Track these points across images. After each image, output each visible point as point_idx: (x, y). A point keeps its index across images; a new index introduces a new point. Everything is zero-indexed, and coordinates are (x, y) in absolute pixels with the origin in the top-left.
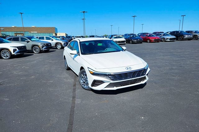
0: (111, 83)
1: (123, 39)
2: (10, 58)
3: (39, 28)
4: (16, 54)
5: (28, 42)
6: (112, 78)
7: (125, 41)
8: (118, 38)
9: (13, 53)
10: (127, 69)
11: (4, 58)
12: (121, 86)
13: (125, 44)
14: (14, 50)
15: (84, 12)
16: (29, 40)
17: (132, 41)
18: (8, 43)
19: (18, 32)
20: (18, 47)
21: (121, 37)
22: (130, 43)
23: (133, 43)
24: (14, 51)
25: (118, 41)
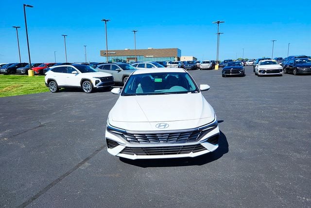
0: (126, 147)
1: (278, 67)
2: (91, 92)
3: (156, 49)
4: (98, 87)
5: (119, 71)
6: (128, 139)
7: (281, 70)
8: (268, 64)
9: (95, 86)
10: (160, 126)
11: (85, 91)
12: (147, 154)
13: (281, 75)
14: (97, 82)
15: (218, 22)
16: (121, 69)
17: (297, 70)
18: (95, 72)
19: (131, 57)
20: (101, 78)
21: (274, 63)
22: (293, 74)
23: (299, 73)
24: (96, 84)
25: (266, 70)
